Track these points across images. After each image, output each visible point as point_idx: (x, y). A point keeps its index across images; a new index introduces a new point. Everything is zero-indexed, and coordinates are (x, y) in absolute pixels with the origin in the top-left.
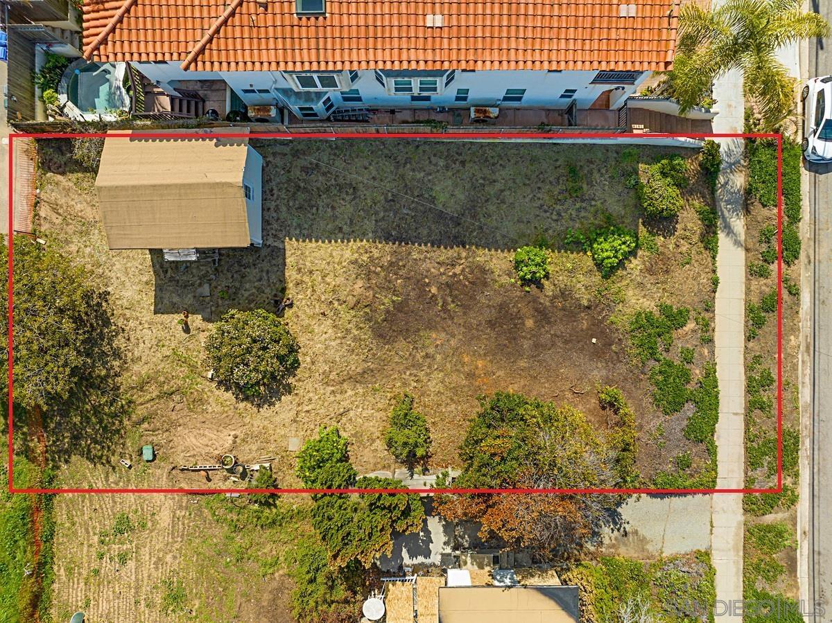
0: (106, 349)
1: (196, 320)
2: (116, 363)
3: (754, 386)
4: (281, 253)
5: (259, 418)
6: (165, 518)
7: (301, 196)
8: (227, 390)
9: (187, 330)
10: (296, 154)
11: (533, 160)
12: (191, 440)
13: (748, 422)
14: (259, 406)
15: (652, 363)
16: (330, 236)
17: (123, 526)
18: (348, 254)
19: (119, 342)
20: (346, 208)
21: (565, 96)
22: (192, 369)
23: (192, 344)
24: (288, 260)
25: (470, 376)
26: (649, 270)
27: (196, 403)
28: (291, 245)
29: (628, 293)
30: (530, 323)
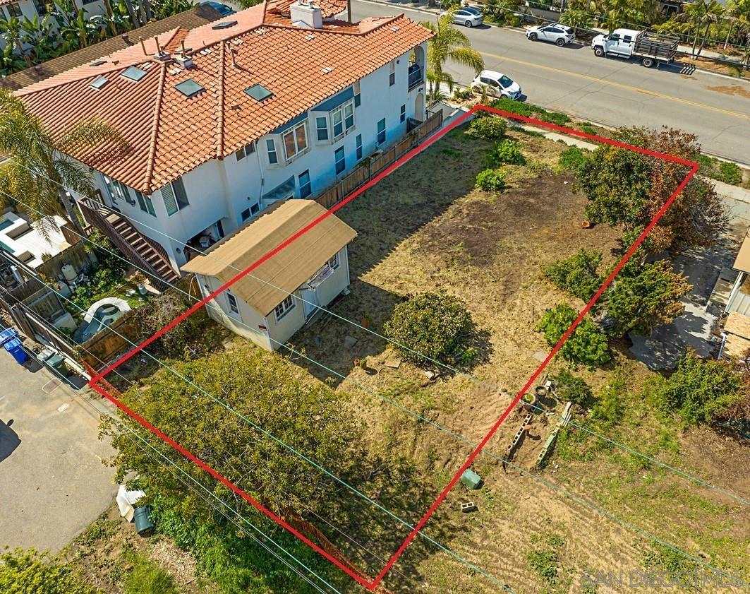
4: (366, 285)
5: (498, 367)
9: (372, 372)
16: (380, 257)
18: (404, 253)
21: (402, 118)
22: (411, 390)
23: (388, 377)
24: (376, 284)
25: (552, 238)
26: (534, 151)
27: (448, 405)
28: (366, 278)
29: (543, 161)
30: (532, 200)
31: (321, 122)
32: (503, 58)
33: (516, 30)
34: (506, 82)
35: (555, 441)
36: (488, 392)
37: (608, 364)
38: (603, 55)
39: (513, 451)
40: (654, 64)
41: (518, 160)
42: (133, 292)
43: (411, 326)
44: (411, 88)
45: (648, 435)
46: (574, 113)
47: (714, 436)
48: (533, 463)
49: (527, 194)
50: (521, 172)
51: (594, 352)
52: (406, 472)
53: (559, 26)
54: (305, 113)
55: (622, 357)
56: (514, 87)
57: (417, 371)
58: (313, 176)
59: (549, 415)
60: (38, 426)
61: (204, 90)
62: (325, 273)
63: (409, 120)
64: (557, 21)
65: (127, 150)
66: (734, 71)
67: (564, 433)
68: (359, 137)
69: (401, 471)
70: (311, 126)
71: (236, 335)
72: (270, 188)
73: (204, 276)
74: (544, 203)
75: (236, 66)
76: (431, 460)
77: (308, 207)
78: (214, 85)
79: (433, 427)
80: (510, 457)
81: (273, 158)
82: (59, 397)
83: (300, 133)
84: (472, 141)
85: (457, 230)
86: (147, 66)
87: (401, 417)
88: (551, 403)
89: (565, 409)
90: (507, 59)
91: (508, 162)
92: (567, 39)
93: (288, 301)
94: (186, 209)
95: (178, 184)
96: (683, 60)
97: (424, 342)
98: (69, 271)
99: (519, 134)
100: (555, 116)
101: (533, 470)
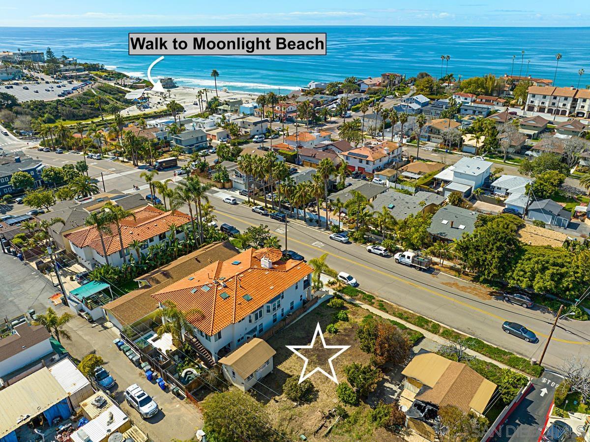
1: (277, 397)
2: (268, 425)
3: (401, 317)
4: (279, 370)
8: (304, 405)
9: (277, 402)
11: (308, 318)
12: (310, 423)
14: (316, 400)
16: (286, 359)
18: (294, 358)
21: (301, 300)
22: (289, 409)
23: (282, 404)
24: (283, 370)
25: (350, 355)
26: (354, 315)
27: (300, 414)
28: (279, 367)
29: (356, 320)
30: (347, 338)
31: (268, 307)
32: (354, 262)
33: (363, 246)
34: (350, 278)
35: (332, 428)
36: (314, 411)
37: (357, 404)
38: (399, 263)
39: (318, 431)
40: (420, 269)
41: (346, 319)
42: (197, 366)
43: (291, 386)
44: (305, 288)
45: (363, 429)
46: (377, 294)
47: (385, 431)
48: (323, 435)
49: (346, 335)
50: (346, 325)
51: (352, 400)
52: (284, 434)
53: (381, 247)
54: (263, 306)
55: (363, 403)
56: (354, 281)
57: (292, 402)
58: (264, 325)
59: (332, 420)
60: (170, 411)
61: (229, 296)
62: (264, 366)
63: (304, 300)
64: (380, 244)
65: (204, 317)
66: (457, 274)
67: (335, 426)
68: (283, 309)
69: (282, 434)
70: (264, 310)
71: (233, 385)
72: (248, 330)
73: (226, 365)
74: (351, 339)
75: (241, 287)
76: (292, 431)
77: (261, 342)
78: (233, 294)
79: (294, 421)
80: (317, 432)
81: (250, 321)
82: (176, 402)
83: (261, 312)
84: (329, 309)
85: (315, 350)
86: (211, 285)
87: (284, 417)
88: (334, 416)
89: (337, 418)
90: (355, 263)
91: (341, 320)
92: (384, 254)
93: (252, 375)
94: (220, 340)
95: (219, 333)
96: (436, 267)
97: (295, 393)
98: (176, 357)
99: (350, 305)
100: (369, 296)
101: (323, 437)
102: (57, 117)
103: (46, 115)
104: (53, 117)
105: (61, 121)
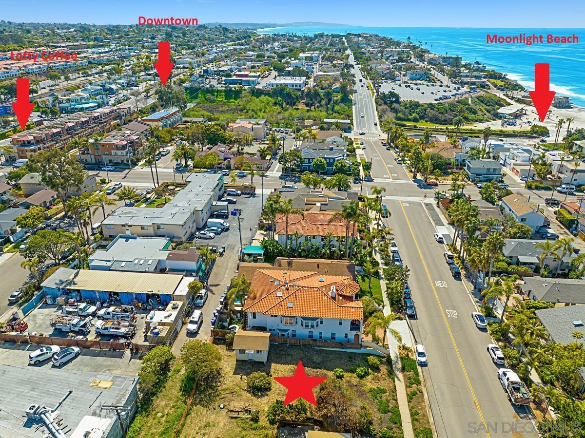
0: (217, 380)
1: (244, 377)
2: (219, 384)
3: (414, 415)
4: (270, 366)
5: (256, 401)
6: (221, 425)
7: (278, 355)
8: (249, 393)
9: (241, 379)
10: (278, 347)
12: (236, 404)
13: (413, 425)
14: (258, 398)
15: (376, 400)
16: (284, 364)
17: (208, 425)
18: (288, 368)
19: (222, 379)
20: (289, 358)
21: (346, 337)
22: (240, 387)
23: (241, 382)
24: (272, 367)
26: (374, 380)
27: (239, 395)
29: (368, 384)
31: (302, 321)
33: (492, 341)
35: (240, 417)
36: (247, 401)
41: (362, 377)
44: (352, 330)
50: (355, 380)
55: (276, 426)
56: (424, 359)
57: (246, 386)
58: (297, 333)
59: (246, 414)
61: (282, 296)
63: (349, 339)
65: (255, 298)
67: (243, 418)
68: (321, 333)
69: (218, 394)
70: (299, 322)
72: (280, 328)
76: (223, 398)
79: (232, 395)
80: (231, 411)
81: (281, 321)
84: (363, 361)
86: (281, 283)
87: (232, 389)
88: (249, 414)
94: (255, 319)
99: (386, 372)
100: (417, 380)
101: (230, 416)
102: (422, 118)
103: (414, 115)
104: (418, 117)
105: (424, 121)
